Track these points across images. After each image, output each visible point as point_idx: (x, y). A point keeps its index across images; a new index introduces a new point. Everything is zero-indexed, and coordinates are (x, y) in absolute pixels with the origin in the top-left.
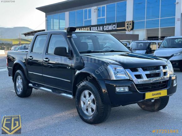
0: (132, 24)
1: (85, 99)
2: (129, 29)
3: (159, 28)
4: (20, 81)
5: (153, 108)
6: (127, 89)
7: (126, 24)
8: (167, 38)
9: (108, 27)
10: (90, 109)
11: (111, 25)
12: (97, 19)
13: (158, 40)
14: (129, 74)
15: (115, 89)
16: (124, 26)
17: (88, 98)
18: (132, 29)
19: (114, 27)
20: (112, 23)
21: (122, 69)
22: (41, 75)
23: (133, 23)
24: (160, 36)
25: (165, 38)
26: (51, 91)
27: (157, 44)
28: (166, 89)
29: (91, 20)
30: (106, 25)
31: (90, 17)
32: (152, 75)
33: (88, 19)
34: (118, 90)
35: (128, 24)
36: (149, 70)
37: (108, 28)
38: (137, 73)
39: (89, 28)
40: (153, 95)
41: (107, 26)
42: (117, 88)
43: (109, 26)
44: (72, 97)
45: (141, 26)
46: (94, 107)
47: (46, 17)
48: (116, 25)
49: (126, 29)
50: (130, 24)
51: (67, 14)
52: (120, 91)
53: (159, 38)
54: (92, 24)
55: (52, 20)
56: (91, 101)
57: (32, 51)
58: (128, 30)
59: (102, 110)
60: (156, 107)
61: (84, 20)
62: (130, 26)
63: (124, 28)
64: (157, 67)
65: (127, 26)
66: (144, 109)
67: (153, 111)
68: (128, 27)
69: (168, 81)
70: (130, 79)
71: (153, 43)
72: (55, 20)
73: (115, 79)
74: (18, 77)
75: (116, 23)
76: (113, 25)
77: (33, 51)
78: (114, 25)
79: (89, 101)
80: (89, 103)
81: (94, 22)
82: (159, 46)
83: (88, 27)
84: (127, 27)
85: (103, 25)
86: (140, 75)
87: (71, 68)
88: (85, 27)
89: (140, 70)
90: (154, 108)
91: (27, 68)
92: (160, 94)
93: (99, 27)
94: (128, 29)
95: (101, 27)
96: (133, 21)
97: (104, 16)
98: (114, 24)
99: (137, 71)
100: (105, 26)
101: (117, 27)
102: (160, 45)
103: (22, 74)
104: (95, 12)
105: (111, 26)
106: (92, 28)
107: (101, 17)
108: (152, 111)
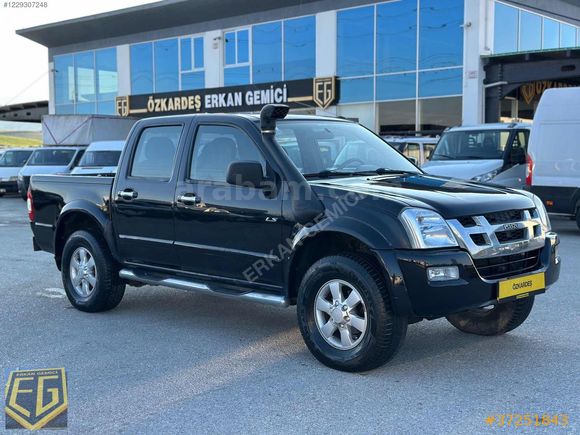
0: (333, 88)
1: (329, 304)
2: (325, 101)
3: (417, 98)
4: (84, 263)
5: (493, 326)
6: (454, 274)
7: (316, 86)
8: (452, 130)
9: (260, 95)
10: (348, 332)
11: (270, 88)
12: (222, 69)
13: (413, 135)
14: (456, 232)
15: (425, 275)
16: (311, 93)
17: (340, 300)
18: (335, 102)
19: (279, 95)
20: (272, 84)
21: (438, 218)
22: (171, 242)
23: (338, 83)
24: (418, 123)
25: (447, 131)
26: (205, 287)
27: (421, 147)
28: (540, 270)
29: (203, 72)
30: (253, 88)
31: (200, 62)
32: (508, 236)
33: (194, 70)
34: (432, 275)
35: (321, 87)
36: (501, 222)
37: (260, 99)
38: (476, 230)
39: (198, 97)
40: (516, 286)
41: (256, 92)
42: (430, 271)
43: (263, 92)
44: (283, 301)
45: (362, 94)
46: (362, 324)
47: (51, 59)
48: (285, 90)
49: (317, 100)
50: (329, 87)
51: (123, 51)
52: (436, 279)
53: (417, 129)
54: (209, 85)
55: (71, 70)
56: (349, 309)
57: (129, 172)
58: (324, 106)
59: (388, 332)
60: (503, 322)
61: (180, 72)
62: (327, 94)
63: (309, 98)
64: (518, 215)
65: (318, 91)
66: (464, 330)
67: (493, 333)
68: (321, 96)
69: (542, 249)
70: (458, 247)
71: (410, 144)
72: (81, 71)
73: (423, 246)
74: (75, 253)
75: (284, 82)
76: (274, 89)
77: (133, 174)
78: (279, 90)
79: (344, 310)
80: (344, 314)
81: (214, 79)
82: (428, 154)
83: (193, 93)
84: (319, 94)
85: (243, 89)
86: (481, 235)
87: (282, 221)
88: (187, 94)
89: (482, 220)
90: (497, 325)
91: (112, 224)
92: (529, 284)
93: (230, 95)
94: (323, 100)
95: (236, 94)
96: (336, 77)
97: (247, 60)
98: (279, 85)
99: (473, 224)
100: (249, 93)
101: (288, 96)
102: (432, 152)
103: (94, 241)
104: (216, 48)
105: (268, 91)
106: (207, 97)
107: (237, 65)
108: (487, 335)
